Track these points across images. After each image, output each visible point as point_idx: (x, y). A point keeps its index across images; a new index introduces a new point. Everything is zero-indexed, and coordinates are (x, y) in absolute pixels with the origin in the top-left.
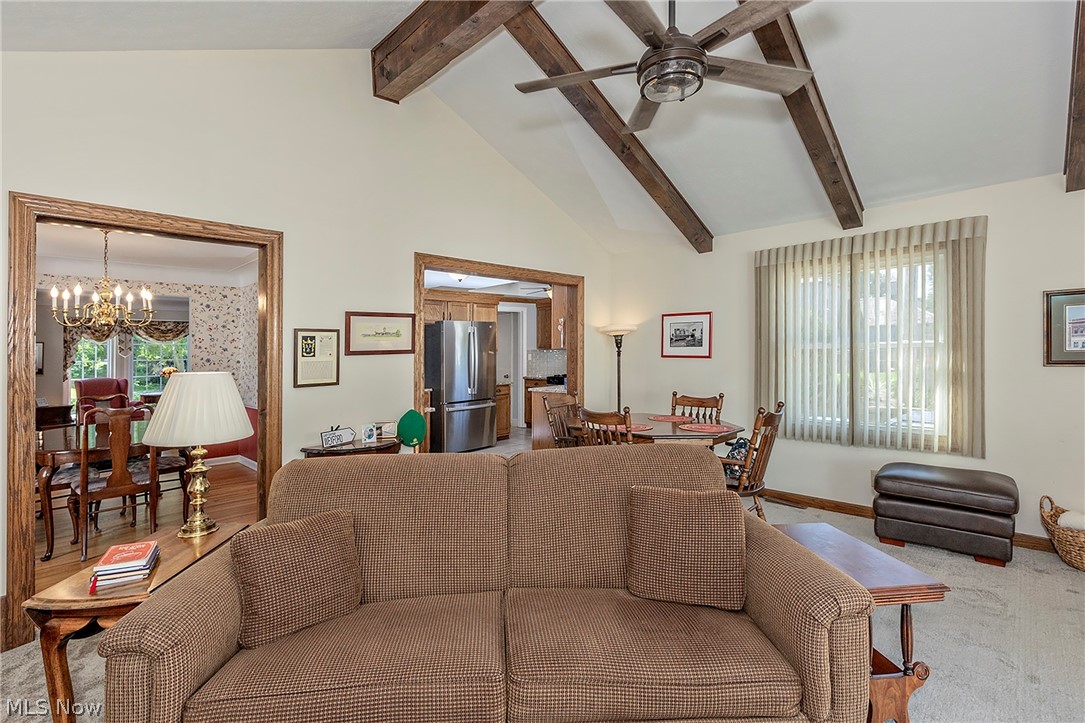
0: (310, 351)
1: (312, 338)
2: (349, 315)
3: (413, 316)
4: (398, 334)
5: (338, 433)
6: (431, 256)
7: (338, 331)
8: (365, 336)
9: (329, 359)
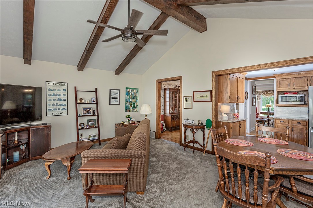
0: (186, 101)
1: (187, 98)
2: (194, 92)
3: (211, 91)
4: (206, 97)
5: (188, 120)
6: (217, 71)
7: (192, 96)
8: (198, 97)
9: (190, 103)
